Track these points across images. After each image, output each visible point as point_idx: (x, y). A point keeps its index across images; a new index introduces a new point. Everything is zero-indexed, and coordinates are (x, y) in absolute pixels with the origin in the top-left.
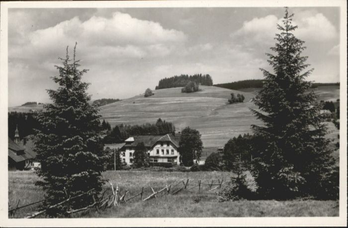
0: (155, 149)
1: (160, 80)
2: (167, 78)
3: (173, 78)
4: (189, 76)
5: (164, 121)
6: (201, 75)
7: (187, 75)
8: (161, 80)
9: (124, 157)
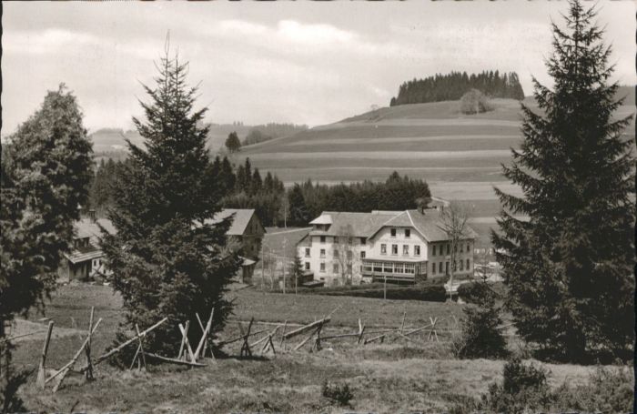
0: (378, 244)
1: (402, 83)
2: (418, 79)
3: (431, 79)
4: (469, 75)
5: (406, 178)
6: (497, 73)
7: (465, 74)
8: (405, 85)
9: (308, 260)
